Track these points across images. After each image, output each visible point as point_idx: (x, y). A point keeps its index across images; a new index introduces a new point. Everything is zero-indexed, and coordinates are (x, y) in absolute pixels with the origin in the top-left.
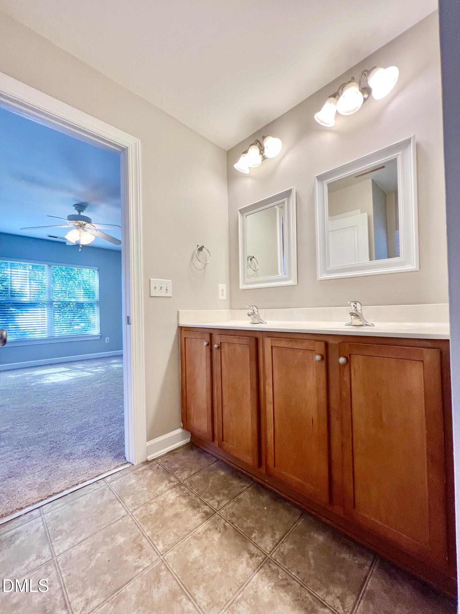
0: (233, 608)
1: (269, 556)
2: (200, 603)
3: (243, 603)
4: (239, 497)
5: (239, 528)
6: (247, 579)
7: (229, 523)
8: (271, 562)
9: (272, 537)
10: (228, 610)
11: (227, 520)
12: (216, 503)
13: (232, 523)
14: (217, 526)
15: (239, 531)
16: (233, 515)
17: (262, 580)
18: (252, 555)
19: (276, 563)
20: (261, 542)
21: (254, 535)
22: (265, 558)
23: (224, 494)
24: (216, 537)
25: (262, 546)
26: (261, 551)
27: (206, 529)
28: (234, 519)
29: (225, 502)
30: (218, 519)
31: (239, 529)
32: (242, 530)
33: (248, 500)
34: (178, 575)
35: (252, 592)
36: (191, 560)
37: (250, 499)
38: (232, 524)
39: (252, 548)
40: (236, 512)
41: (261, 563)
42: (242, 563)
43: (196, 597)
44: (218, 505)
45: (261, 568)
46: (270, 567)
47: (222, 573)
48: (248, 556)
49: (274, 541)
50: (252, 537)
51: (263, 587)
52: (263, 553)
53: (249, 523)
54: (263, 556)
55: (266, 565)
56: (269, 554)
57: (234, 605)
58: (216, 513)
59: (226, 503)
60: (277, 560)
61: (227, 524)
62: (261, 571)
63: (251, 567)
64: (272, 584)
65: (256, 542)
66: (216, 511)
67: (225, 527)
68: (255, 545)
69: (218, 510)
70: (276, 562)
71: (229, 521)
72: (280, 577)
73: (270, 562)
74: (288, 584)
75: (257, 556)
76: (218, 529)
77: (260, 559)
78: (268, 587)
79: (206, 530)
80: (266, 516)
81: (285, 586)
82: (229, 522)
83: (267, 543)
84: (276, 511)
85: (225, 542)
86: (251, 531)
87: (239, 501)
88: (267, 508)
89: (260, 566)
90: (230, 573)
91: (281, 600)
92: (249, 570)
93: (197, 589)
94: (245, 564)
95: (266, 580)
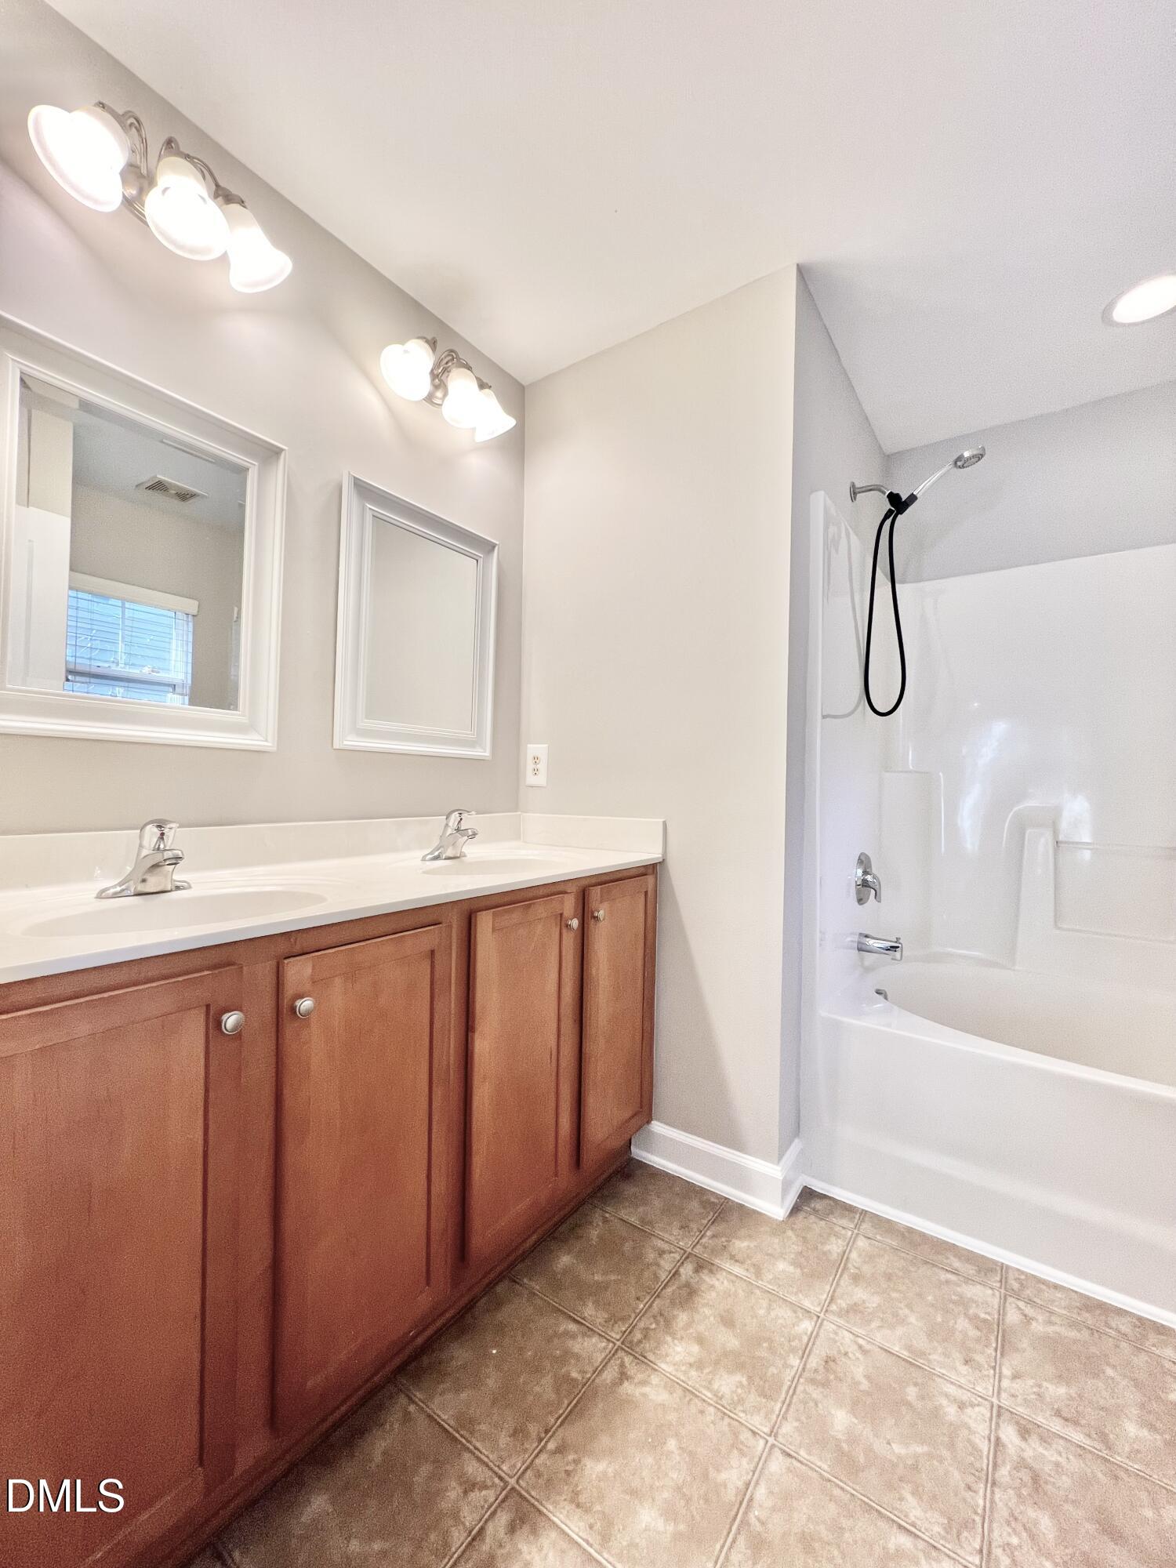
0: (729, 1405)
1: (618, 1343)
2: (748, 1473)
3: (716, 1386)
4: (452, 1423)
5: (561, 1412)
6: (671, 1384)
7: (547, 1442)
8: (629, 1338)
9: (573, 1337)
10: (736, 1412)
11: (537, 1447)
12: (476, 1496)
13: (547, 1432)
14: (560, 1476)
15: (568, 1411)
16: (518, 1433)
17: (667, 1355)
18: (623, 1376)
19: (630, 1332)
20: (590, 1358)
21: (574, 1375)
22: (623, 1349)
23: (437, 1476)
24: (594, 1469)
25: (599, 1357)
26: (611, 1358)
27: (573, 1506)
28: (533, 1429)
29: (472, 1468)
30: (539, 1475)
31: (564, 1412)
32: (566, 1402)
33: (464, 1396)
34: (716, 1553)
35: (693, 1373)
36: (671, 1528)
37: (458, 1390)
38: (550, 1431)
39: (609, 1375)
40: (509, 1425)
41: (636, 1358)
42: (644, 1395)
43: (740, 1484)
44: (480, 1490)
45: (645, 1357)
46: (640, 1342)
47: (677, 1435)
48: (626, 1384)
49: (584, 1335)
50: (580, 1378)
51: (678, 1353)
52: (614, 1355)
53: (545, 1387)
54: (620, 1354)
55: (638, 1350)
56: (615, 1344)
57: (724, 1402)
58: (513, 1489)
59: (475, 1463)
60: (624, 1329)
61: (551, 1446)
62: (651, 1356)
63: (649, 1376)
64: (669, 1339)
65: (591, 1370)
66: (509, 1488)
67: (560, 1450)
68: (598, 1371)
69: (502, 1484)
70: (627, 1333)
71: (540, 1440)
72: (653, 1326)
73: (631, 1342)
74: (661, 1315)
75: (622, 1365)
76: (569, 1468)
77: (627, 1360)
78: (675, 1345)
79: (578, 1506)
80: (521, 1349)
81: (666, 1321)
82: (544, 1442)
83: (591, 1348)
84: (501, 1329)
85: (605, 1440)
86: (564, 1383)
87: (467, 1422)
88: (493, 1347)
89: (642, 1359)
90: (672, 1417)
91: (688, 1325)
92: (655, 1379)
93: (725, 1487)
94: (646, 1389)
95: (664, 1349)
